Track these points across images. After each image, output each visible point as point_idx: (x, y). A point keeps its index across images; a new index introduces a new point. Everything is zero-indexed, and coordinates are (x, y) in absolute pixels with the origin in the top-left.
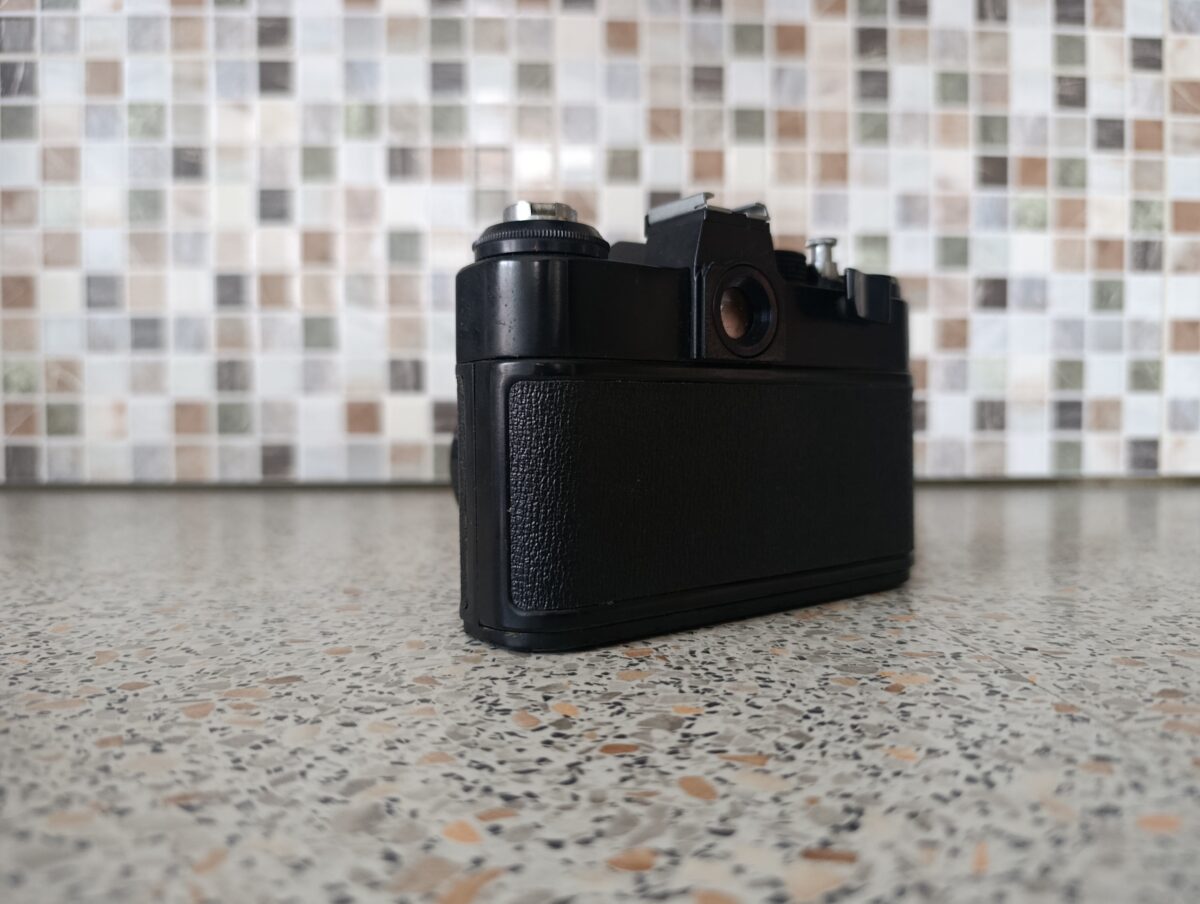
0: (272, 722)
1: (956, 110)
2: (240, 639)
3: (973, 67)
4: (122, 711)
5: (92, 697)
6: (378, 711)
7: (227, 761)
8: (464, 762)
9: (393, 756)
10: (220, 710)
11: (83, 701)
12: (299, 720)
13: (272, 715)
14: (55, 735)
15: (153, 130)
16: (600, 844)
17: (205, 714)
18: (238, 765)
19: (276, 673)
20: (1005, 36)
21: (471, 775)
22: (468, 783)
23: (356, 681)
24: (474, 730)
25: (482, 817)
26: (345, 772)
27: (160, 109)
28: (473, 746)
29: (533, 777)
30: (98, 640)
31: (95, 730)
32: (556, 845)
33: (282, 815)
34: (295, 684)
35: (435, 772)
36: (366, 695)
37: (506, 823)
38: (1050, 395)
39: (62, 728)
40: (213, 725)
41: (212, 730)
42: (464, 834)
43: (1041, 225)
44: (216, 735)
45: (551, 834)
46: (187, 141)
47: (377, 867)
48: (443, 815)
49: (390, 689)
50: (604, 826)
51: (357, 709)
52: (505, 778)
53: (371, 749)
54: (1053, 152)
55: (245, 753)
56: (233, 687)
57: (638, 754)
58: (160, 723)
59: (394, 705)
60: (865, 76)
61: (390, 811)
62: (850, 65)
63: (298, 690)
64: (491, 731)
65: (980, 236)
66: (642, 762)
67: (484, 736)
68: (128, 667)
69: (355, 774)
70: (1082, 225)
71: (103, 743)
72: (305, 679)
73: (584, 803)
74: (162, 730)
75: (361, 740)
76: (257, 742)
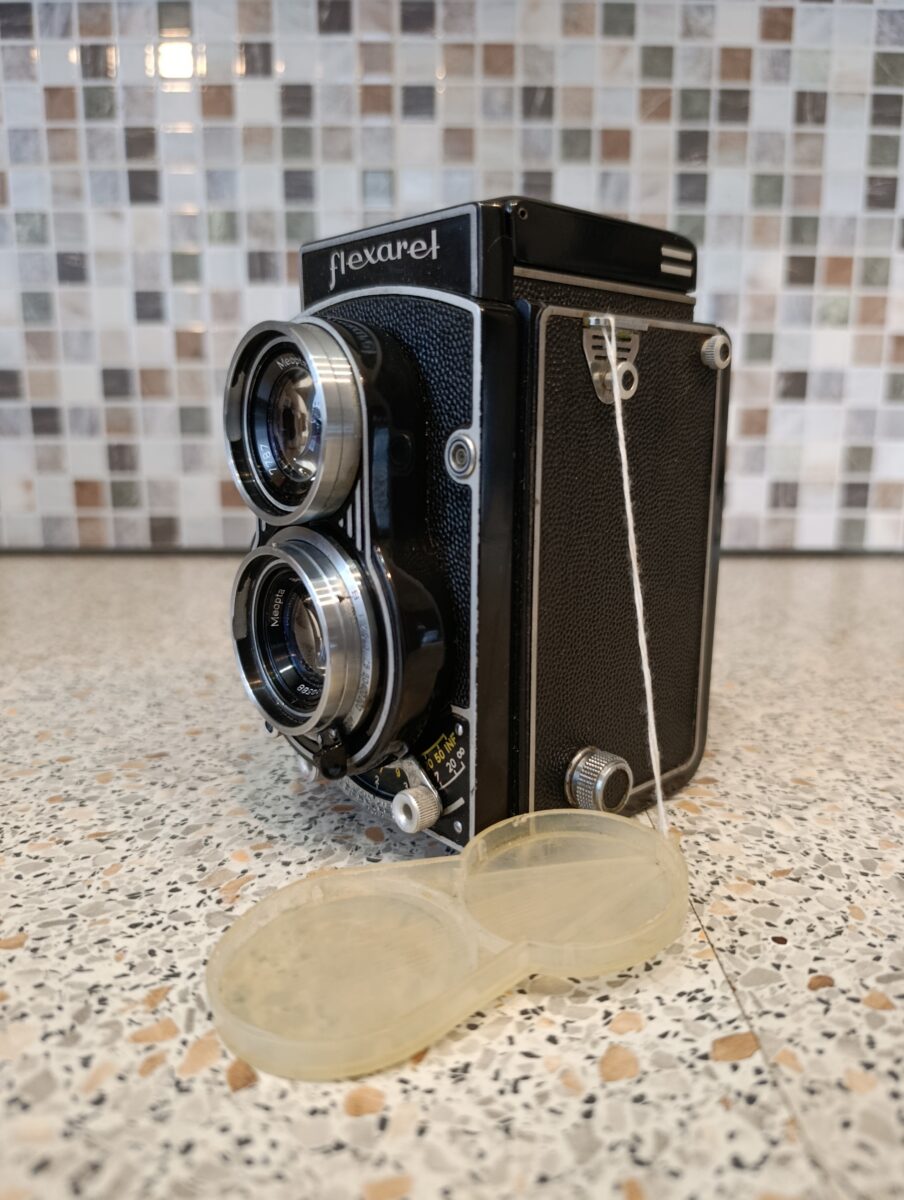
0: (148, 786)
1: (769, 212)
2: (131, 721)
3: (788, 169)
4: (60, 778)
5: (41, 767)
6: (212, 779)
7: (120, 813)
8: (253, 815)
9: (215, 810)
10: (118, 778)
11: (36, 770)
12: (164, 786)
13: (149, 782)
14: (24, 794)
15: (38, 237)
16: (308, 864)
17: (108, 781)
18: (127, 816)
19: (153, 749)
20: (821, 137)
21: (254, 823)
22: (251, 828)
23: (202, 757)
24: (264, 794)
25: (253, 848)
26: (186, 820)
27: (43, 217)
28: (260, 805)
29: (288, 825)
30: (40, 721)
31: (46, 791)
32: (286, 864)
33: (149, 846)
34: (164, 758)
35: (235, 821)
36: (207, 767)
37: (265, 852)
38: (839, 476)
39: (26, 790)
40: (114, 789)
41: (114, 792)
42: (242, 857)
43: (843, 321)
44: (114, 797)
45: (285, 858)
46: (70, 247)
47: (194, 873)
48: (233, 846)
49: (221, 763)
50: (314, 855)
51: (200, 778)
52: (273, 826)
53: (203, 805)
54: (859, 252)
55: (131, 807)
56: (126, 761)
57: (352, 812)
58: (82, 787)
59: (222, 775)
60: (684, 179)
61: (206, 845)
62: (672, 169)
63: (166, 763)
64: (273, 795)
65: (784, 332)
66: (352, 818)
67: (270, 798)
68: (61, 744)
69: (191, 822)
70: (881, 322)
71: (52, 800)
72: (171, 754)
73: (310, 841)
74: (85, 791)
75: (198, 800)
76: (139, 800)
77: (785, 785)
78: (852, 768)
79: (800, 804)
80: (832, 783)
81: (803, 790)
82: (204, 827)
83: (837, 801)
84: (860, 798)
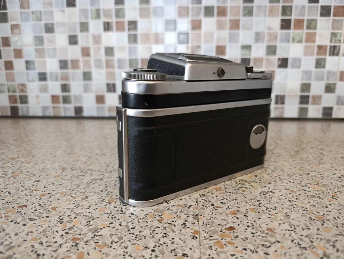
0: (9, 223)
1: (275, 5)
2: (24, 189)
6: (35, 220)
8: (39, 241)
12: (15, 222)
15: (39, 19)
21: (37, 246)
22: (34, 249)
23: (38, 208)
24: (50, 229)
26: (12, 242)
27: (40, 12)
28: (45, 235)
29: (49, 248)
34: (24, 208)
35: (30, 244)
36: (36, 214)
38: (299, 94)
43: (300, 41)
49: (43, 212)
51: (31, 219)
52: (43, 248)
53: (23, 234)
54: (306, 18)
57: (78, 242)
59: (39, 218)
64: (53, 230)
65: (280, 45)
66: (76, 245)
67: (50, 232)
69: (13, 244)
70: (314, 41)
72: (27, 206)
75: (23, 231)
76: (1, 230)
77: (263, 232)
78: (293, 222)
79: (268, 244)
80: (284, 232)
81: (270, 235)
82: (16, 247)
83: (284, 243)
84: (295, 241)
